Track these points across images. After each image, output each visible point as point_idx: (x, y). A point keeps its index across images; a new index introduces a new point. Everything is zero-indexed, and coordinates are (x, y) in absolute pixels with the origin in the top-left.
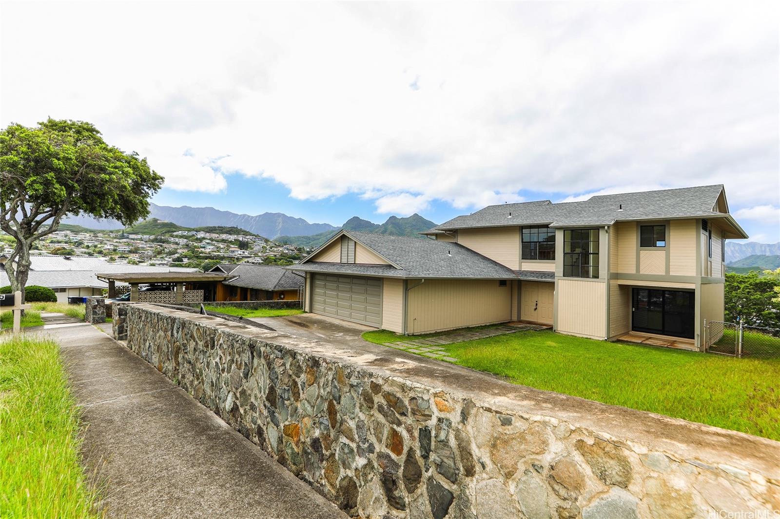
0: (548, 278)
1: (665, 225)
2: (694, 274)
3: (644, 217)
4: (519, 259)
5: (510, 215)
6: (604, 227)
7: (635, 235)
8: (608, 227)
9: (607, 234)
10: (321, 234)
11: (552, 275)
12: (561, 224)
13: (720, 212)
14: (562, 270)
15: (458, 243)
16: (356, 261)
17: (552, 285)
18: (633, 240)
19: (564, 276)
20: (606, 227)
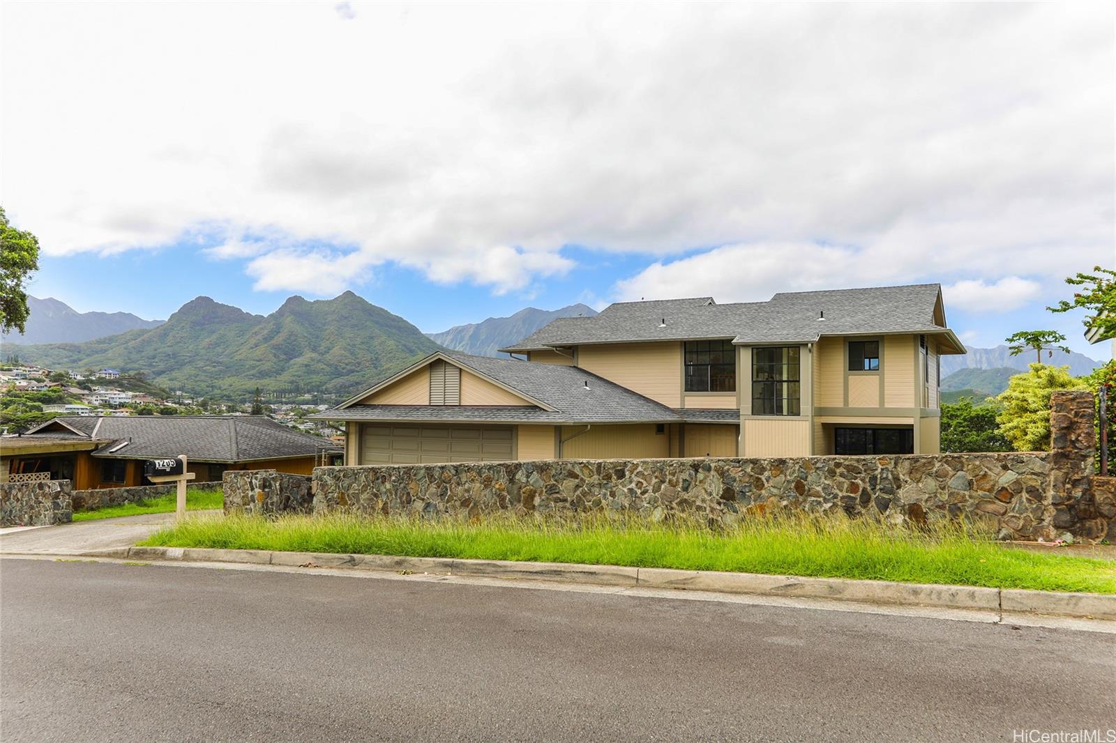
0: (729, 419)
1: (878, 341)
2: (912, 405)
3: (854, 332)
4: (681, 391)
5: (663, 323)
6: (807, 344)
7: (843, 354)
8: (812, 344)
9: (810, 355)
10: (111, 340)
11: (736, 413)
12: (747, 340)
13: (936, 324)
14: (750, 405)
15: (580, 366)
16: (462, 401)
17: (737, 427)
18: (839, 360)
19: (753, 414)
20: (810, 345)
